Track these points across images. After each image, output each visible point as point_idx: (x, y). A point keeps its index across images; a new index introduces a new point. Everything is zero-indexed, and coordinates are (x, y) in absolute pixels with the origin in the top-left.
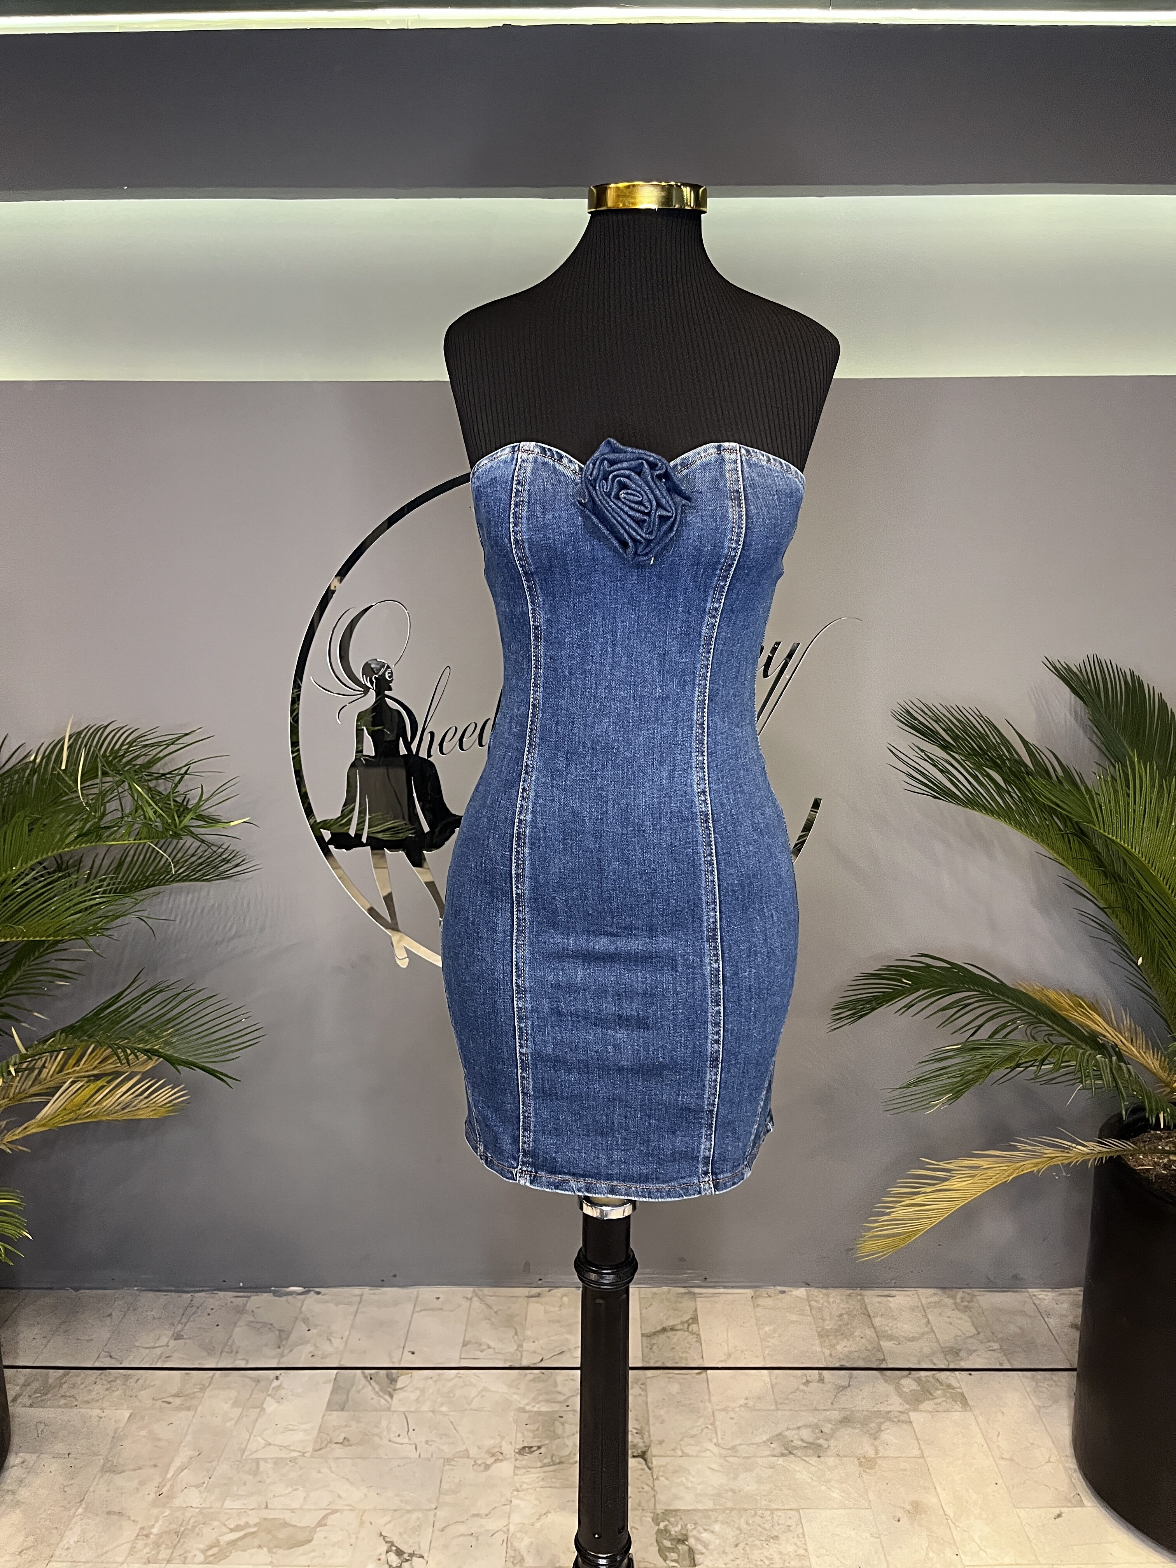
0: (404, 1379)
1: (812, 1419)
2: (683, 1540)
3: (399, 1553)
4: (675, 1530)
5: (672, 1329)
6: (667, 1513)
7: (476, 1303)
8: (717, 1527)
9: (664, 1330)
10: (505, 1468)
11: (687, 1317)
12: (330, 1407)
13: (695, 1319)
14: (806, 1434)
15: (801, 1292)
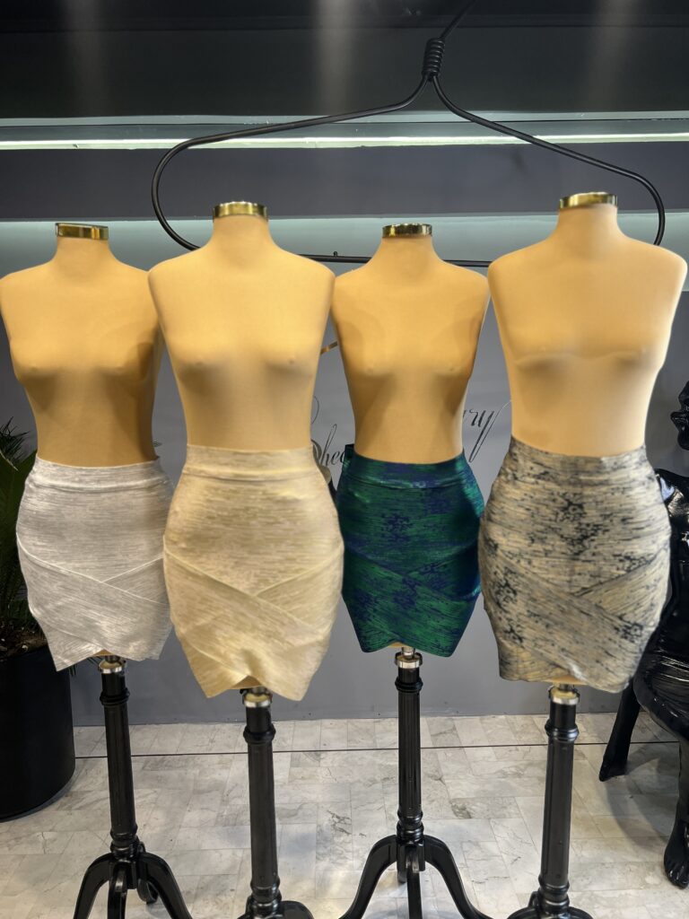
0: (323, 755)
1: (516, 764)
2: (464, 809)
3: (338, 817)
4: (460, 805)
5: (445, 733)
6: (455, 800)
7: (350, 726)
8: (478, 804)
9: (441, 733)
10: (379, 786)
11: (451, 728)
12: (292, 766)
13: (454, 729)
14: (513, 770)
15: (503, 717)
